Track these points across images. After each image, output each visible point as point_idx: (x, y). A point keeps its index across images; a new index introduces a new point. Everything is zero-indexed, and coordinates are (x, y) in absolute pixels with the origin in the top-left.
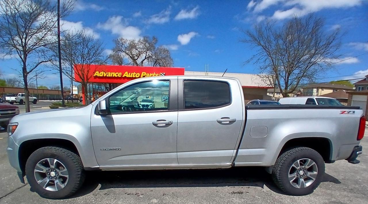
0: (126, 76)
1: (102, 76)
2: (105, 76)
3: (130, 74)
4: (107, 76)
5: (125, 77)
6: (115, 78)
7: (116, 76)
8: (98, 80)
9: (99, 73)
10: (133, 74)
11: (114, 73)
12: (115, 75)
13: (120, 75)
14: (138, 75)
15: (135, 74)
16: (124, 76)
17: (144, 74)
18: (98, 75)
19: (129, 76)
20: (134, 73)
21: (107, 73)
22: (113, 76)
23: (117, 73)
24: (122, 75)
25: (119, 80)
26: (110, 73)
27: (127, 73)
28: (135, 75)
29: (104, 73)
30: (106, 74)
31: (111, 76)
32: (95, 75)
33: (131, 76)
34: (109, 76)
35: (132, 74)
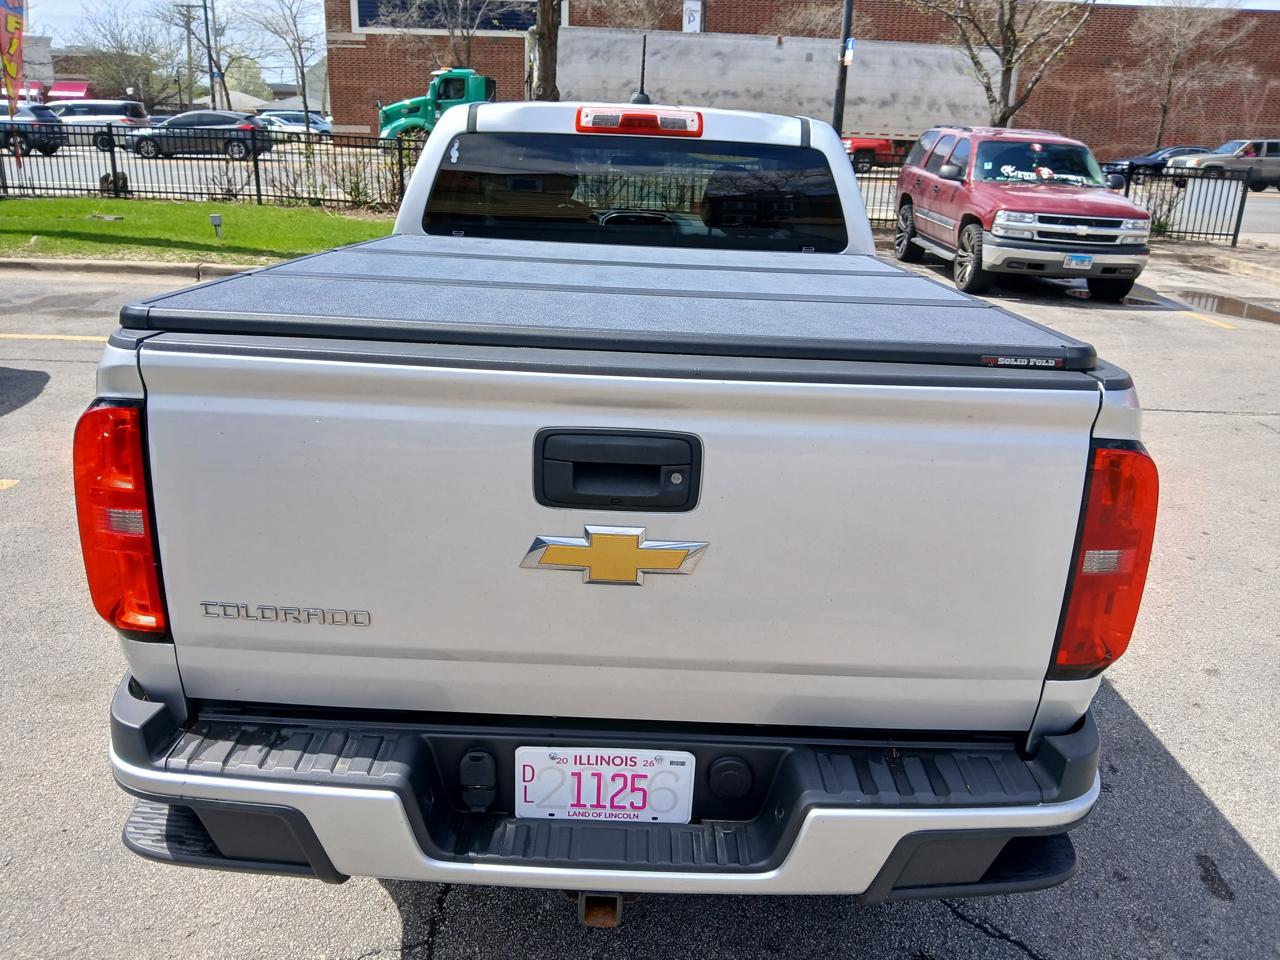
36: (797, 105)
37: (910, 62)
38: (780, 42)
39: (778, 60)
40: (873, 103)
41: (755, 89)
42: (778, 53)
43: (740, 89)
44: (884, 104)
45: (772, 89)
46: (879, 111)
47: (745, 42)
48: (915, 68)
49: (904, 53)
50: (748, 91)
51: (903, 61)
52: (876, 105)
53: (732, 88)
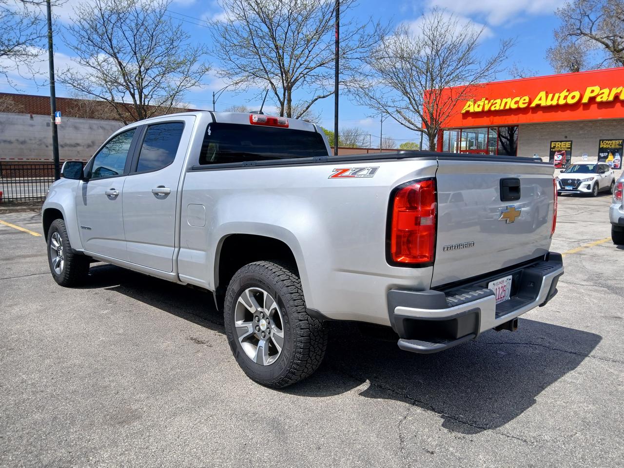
0: (539, 102)
1: (480, 109)
2: (486, 108)
3: (550, 96)
4: (493, 109)
5: (538, 106)
6: (510, 111)
7: (514, 106)
8: (470, 121)
9: (475, 103)
10: (559, 97)
11: (509, 100)
12: (511, 103)
13: (524, 103)
14: (573, 97)
15: (567, 94)
16: (533, 105)
17: (593, 91)
18: (472, 110)
19: (549, 103)
20: (565, 93)
21: (492, 101)
22: (507, 107)
23: (517, 99)
24: (530, 102)
25: (521, 115)
26: (498, 101)
27: (542, 94)
28: (566, 98)
29: (487, 102)
30: (490, 104)
31: (502, 108)
32: (466, 109)
33: (554, 103)
34: (497, 108)
35: (557, 95)
36: (45, 147)
37: (98, 128)
38: (32, 117)
39: (32, 126)
40: (83, 146)
41: (21, 139)
42: (31, 122)
43: (13, 139)
44: (89, 146)
45: (31, 140)
46: (87, 150)
47: (12, 116)
48: (101, 131)
49: (94, 124)
50: (17, 140)
51: (95, 127)
52: (85, 147)
53: (8, 139)
